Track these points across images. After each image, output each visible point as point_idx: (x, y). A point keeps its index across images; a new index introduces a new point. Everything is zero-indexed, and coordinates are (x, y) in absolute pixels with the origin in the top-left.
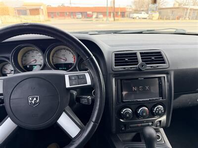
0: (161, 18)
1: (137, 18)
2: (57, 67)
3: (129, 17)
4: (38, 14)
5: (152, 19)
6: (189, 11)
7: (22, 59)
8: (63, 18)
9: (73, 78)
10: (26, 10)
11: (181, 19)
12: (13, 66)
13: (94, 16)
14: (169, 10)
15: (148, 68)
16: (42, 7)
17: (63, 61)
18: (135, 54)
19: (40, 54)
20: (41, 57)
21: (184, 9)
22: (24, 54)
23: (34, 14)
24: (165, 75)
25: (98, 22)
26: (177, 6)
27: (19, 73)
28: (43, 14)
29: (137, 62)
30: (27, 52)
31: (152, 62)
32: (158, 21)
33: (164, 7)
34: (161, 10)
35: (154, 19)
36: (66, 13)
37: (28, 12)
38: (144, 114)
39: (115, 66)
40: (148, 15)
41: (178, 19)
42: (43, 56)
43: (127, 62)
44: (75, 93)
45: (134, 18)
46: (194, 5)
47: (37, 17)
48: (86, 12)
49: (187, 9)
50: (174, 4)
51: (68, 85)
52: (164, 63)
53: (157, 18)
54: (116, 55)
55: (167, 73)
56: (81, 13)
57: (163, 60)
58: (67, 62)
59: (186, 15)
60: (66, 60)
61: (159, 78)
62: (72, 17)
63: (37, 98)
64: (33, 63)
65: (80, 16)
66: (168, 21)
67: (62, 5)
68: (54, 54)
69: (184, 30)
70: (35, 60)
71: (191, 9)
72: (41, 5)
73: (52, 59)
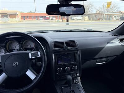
0: (89, 20)
1: (76, 19)
2: (26, 49)
3: (71, 19)
4: (15, 17)
5: (84, 20)
6: (104, 15)
7: (8, 46)
8: (31, 19)
9: (33, 54)
10: (7, 15)
11: (100, 20)
12: (4, 49)
13: (50, 19)
14: (94, 15)
15: (68, 49)
16: (17, 13)
17: (29, 47)
18: (63, 42)
19: (18, 44)
20: (18, 45)
21: (102, 14)
22: (10, 44)
23: (13, 18)
24: (77, 52)
25: (52, 22)
26: (98, 12)
27: (7, 53)
28: (18, 17)
29: (64, 46)
30: (11, 43)
31: (71, 46)
32: (88, 21)
33: (91, 13)
34: (90, 15)
35: (85, 20)
36: (33, 17)
37: (8, 16)
38: (68, 70)
39: (54, 48)
40: (82, 18)
41: (99, 20)
42: (19, 45)
43: (59, 46)
44: (34, 61)
45: (74, 20)
46: (107, 12)
47: (14, 19)
48: (45, 16)
49: (104, 14)
50: (96, 12)
51: (30, 57)
52: (76, 46)
53: (87, 19)
54: (54, 43)
55: (77, 51)
56: (43, 17)
57: (76, 45)
58: (31, 47)
59: (103, 18)
60: (30, 46)
61: (74, 53)
62: (37, 19)
63: (17, 63)
64: (14, 48)
65: (42, 18)
66: (94, 21)
67: (31, 12)
68: (24, 44)
69: (91, 29)
70: (15, 47)
71: (106, 15)
72: (17, 12)
73: (24, 46)
